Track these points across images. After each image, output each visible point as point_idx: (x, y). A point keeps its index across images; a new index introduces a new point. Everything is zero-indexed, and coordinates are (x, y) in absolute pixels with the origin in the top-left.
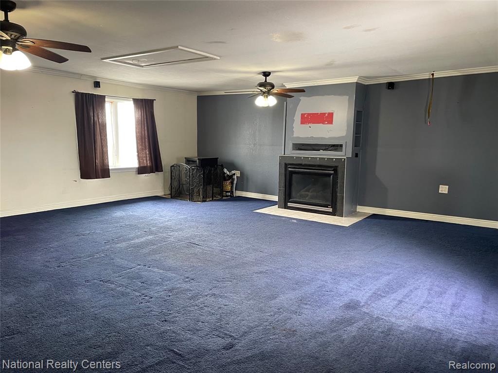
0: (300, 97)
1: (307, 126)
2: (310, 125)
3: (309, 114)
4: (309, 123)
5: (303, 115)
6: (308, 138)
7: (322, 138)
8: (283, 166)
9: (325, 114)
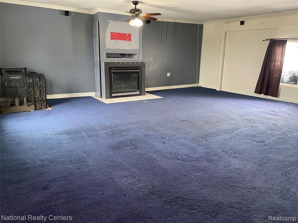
0: (109, 20)
1: (115, 41)
2: (117, 41)
3: (116, 33)
4: (116, 40)
5: (112, 33)
6: (116, 49)
7: (125, 50)
8: (108, 69)
9: (126, 34)
